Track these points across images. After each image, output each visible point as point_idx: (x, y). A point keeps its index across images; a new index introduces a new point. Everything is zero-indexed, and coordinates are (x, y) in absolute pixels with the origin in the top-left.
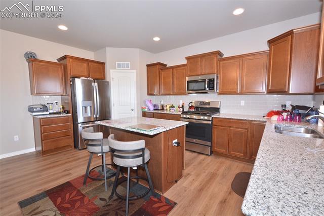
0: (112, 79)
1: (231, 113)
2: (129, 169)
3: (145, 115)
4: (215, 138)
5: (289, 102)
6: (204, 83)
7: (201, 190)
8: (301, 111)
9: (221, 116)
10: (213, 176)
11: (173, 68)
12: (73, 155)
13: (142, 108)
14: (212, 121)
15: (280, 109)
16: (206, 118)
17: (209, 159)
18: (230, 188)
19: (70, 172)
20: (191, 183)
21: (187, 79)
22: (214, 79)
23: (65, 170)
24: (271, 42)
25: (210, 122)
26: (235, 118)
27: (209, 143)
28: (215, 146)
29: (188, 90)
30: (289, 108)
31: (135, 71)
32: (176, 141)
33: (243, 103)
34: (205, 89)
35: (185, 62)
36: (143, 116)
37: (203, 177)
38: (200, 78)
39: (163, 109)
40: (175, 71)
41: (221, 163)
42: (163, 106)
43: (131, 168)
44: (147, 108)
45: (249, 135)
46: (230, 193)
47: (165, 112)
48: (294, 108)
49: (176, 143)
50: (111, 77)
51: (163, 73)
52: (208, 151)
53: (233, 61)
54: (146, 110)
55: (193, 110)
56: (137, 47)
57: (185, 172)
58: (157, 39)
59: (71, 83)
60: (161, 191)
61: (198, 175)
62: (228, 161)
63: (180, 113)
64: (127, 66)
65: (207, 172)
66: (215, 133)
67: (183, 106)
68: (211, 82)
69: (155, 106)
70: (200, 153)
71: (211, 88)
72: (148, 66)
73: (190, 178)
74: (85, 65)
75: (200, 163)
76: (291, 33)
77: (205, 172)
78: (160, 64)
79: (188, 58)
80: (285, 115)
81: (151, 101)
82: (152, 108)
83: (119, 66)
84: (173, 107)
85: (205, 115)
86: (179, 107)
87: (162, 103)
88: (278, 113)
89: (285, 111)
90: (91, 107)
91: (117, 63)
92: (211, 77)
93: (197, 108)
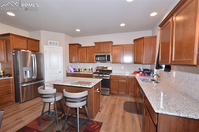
0: (45, 52)
1: (117, 73)
2: (78, 108)
3: (68, 75)
4: (112, 86)
5: (142, 67)
6: (105, 57)
7: (111, 113)
8: (147, 72)
9: (113, 75)
10: (114, 106)
11: (86, 47)
12: (17, 107)
13: (66, 71)
14: (110, 77)
15: (138, 70)
16: (107, 76)
17: (109, 97)
18: (124, 110)
19: (22, 119)
20: (106, 111)
21: (95, 54)
22: (110, 55)
23: (17, 119)
24: (135, 40)
25: (109, 78)
26: (119, 75)
27: (109, 89)
28: (112, 90)
29: (96, 60)
30: (142, 70)
31: (62, 47)
32: (98, 89)
33: (123, 67)
34: (105, 60)
35: (94, 45)
36: (67, 76)
37: (110, 107)
38: (102, 54)
39: (79, 71)
40: (88, 50)
41: (116, 98)
42: (79, 69)
43: (79, 108)
44: (69, 70)
45: (127, 83)
46: (124, 112)
47: (81, 73)
48: (144, 70)
49: (98, 90)
50: (45, 50)
51: (80, 50)
52: (108, 93)
53: (118, 47)
54: (69, 72)
55: (98, 71)
56: (63, 33)
57: (101, 106)
58: (78, 30)
59: (14, 54)
60: (92, 118)
61: (107, 106)
62: (118, 97)
63: (91, 73)
64: (57, 44)
65: (111, 104)
66: (112, 83)
67: (92, 69)
68: (109, 57)
69: (74, 69)
70: (104, 95)
71: (109, 60)
72: (70, 45)
73: (104, 109)
74: (25, 41)
75: (106, 100)
76: (143, 38)
77: (110, 104)
78: (78, 44)
79: (95, 43)
80: (141, 73)
81: (72, 66)
82: (73, 71)
83: (50, 43)
84: (85, 70)
85: (106, 74)
86: (89, 70)
87: (78, 67)
88: (138, 72)
89: (141, 71)
90: (30, 71)
91: (49, 41)
92: (108, 54)
93: (100, 70)
